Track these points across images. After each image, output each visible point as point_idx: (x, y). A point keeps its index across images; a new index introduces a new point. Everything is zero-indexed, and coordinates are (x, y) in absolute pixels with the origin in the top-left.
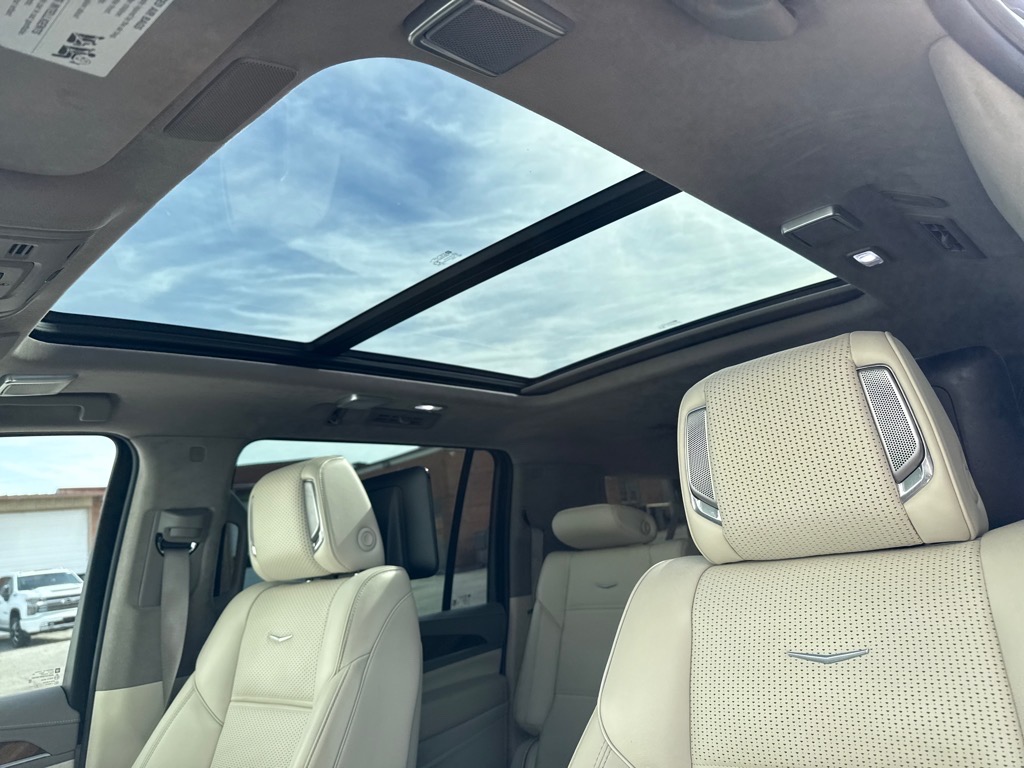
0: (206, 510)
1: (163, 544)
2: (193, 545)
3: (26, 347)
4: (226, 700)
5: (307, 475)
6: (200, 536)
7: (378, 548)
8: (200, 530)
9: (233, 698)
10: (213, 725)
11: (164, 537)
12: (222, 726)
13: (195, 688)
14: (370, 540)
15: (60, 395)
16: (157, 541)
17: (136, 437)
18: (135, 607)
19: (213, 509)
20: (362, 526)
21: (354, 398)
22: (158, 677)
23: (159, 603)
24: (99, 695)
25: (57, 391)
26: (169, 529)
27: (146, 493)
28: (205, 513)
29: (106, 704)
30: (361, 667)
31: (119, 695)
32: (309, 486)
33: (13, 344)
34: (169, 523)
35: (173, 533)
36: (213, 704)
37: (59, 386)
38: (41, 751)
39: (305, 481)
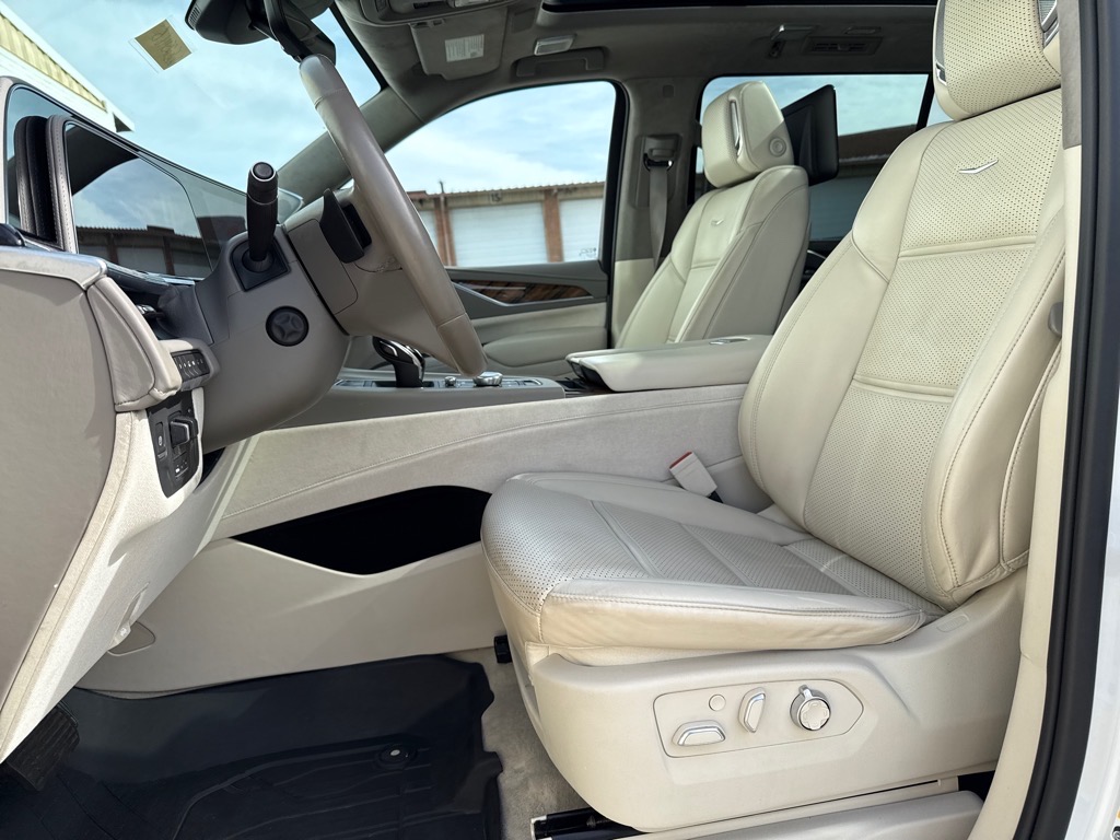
0: (677, 136)
1: (649, 162)
2: (670, 163)
3: (542, 16)
4: (688, 268)
5: (732, 98)
6: (674, 154)
7: (788, 153)
8: (673, 151)
9: (693, 266)
10: (680, 283)
11: (649, 157)
12: (685, 283)
13: (671, 261)
14: (781, 147)
15: (569, 51)
16: (644, 160)
17: (625, 81)
18: (634, 207)
19: (682, 135)
20: (773, 137)
21: (782, 29)
22: (650, 255)
23: (648, 205)
24: (617, 264)
25: (567, 47)
26: (651, 150)
27: (635, 124)
28: (676, 137)
29: (622, 269)
30: (755, 231)
31: (628, 263)
32: (733, 105)
33: (534, 17)
34: (651, 144)
35: (655, 153)
36: (680, 271)
37: (567, 43)
38: (589, 294)
39: (731, 102)
